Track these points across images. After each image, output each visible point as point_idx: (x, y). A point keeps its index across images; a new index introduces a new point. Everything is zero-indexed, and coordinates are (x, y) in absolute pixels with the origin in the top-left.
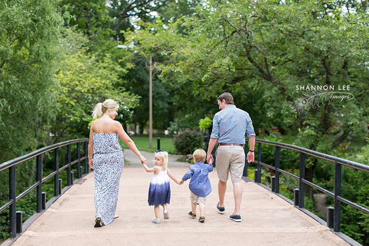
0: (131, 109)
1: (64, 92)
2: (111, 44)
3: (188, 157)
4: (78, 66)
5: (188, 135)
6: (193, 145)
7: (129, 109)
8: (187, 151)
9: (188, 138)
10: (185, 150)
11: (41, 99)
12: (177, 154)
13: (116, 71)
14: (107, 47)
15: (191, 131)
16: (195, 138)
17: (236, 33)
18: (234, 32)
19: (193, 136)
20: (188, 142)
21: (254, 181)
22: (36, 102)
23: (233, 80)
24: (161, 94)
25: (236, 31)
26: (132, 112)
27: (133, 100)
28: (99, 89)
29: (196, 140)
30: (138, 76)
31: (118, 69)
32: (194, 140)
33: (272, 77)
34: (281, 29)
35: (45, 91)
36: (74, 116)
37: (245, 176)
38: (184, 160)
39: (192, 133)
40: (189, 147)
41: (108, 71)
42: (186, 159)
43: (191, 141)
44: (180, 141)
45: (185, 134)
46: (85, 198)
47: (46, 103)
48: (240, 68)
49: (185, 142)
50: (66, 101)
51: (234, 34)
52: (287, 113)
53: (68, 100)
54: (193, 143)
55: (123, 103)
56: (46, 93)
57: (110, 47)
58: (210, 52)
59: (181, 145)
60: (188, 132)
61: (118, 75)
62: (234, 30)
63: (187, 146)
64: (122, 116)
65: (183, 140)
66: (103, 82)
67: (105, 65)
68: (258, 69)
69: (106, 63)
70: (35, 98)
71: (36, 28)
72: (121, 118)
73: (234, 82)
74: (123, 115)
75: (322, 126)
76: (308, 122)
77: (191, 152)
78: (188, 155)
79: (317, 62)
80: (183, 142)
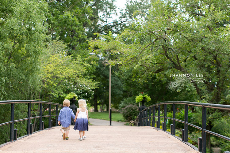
0: (93, 90)
1: (50, 77)
2: (85, 52)
3: (131, 123)
4: (59, 62)
5: (131, 108)
6: (134, 114)
7: (92, 90)
8: (131, 118)
9: (131, 110)
10: (129, 118)
11: (31, 79)
12: (125, 122)
13: (84, 66)
14: (83, 54)
15: (133, 105)
16: (136, 110)
17: (158, 40)
18: (157, 39)
19: (134, 108)
20: (131, 112)
21: (162, 130)
22: (28, 80)
23: (157, 71)
24: (118, 85)
25: (158, 39)
26: (94, 91)
27: (95, 84)
28: (72, 76)
29: (136, 111)
30: (104, 73)
31: (85, 65)
32: (135, 111)
33: (182, 68)
34: (186, 36)
35: (34, 74)
36: (55, 93)
37: (158, 128)
38: (128, 124)
39: (133, 107)
40: (131, 116)
41: (79, 66)
42: (129, 123)
43: (133, 112)
44: (126, 112)
45: (129, 107)
46: (47, 136)
47: (34, 81)
48: (161, 62)
49: (129, 112)
50: (51, 83)
51: (157, 41)
52: (190, 90)
53: (52, 83)
54: (134, 113)
55: (88, 86)
56: (34, 75)
57: (85, 54)
58: (141, 52)
59: (127, 114)
60: (131, 106)
61: (86, 69)
62: (157, 38)
63: (131, 115)
64: (86, 94)
65: (128, 111)
66: (75, 71)
67: (77, 62)
68: (172, 63)
69: (78, 61)
70: (28, 78)
71: (29, 34)
72: (86, 95)
73: (158, 72)
74: (88, 94)
75: (216, 100)
76: (205, 96)
77: (133, 119)
78: (131, 121)
79: (210, 57)
80: (128, 113)
